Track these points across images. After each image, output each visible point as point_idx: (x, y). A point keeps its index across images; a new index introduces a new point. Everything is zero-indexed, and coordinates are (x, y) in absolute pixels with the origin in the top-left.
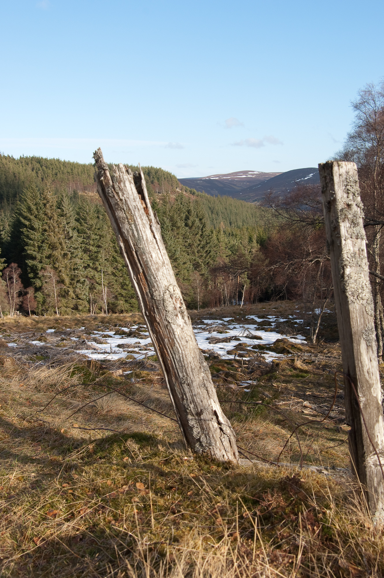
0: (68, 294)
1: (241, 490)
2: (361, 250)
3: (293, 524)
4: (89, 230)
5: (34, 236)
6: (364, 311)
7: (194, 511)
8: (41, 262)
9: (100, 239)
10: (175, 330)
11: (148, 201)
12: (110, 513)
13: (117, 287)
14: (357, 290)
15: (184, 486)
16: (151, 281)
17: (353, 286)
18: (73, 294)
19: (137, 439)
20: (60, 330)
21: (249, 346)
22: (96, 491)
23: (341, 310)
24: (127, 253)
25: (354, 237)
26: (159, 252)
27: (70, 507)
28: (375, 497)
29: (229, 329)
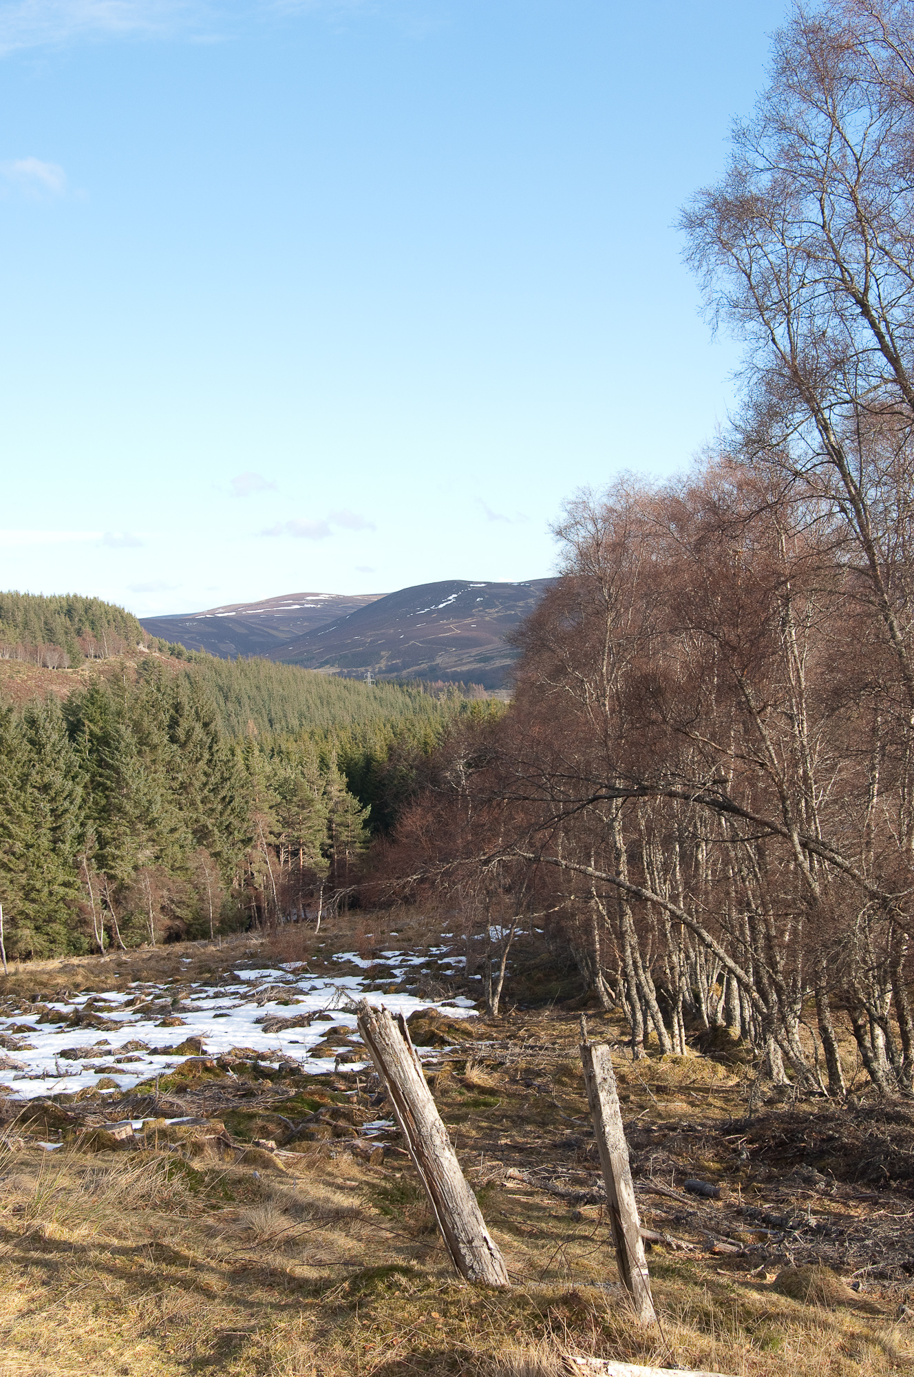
2: (616, 1112)
6: (621, 1157)
10: (442, 1162)
13: (15, 897)
16: (418, 1119)
24: (393, 1093)
25: (610, 1102)
28: (641, 1300)
29: (302, 992)
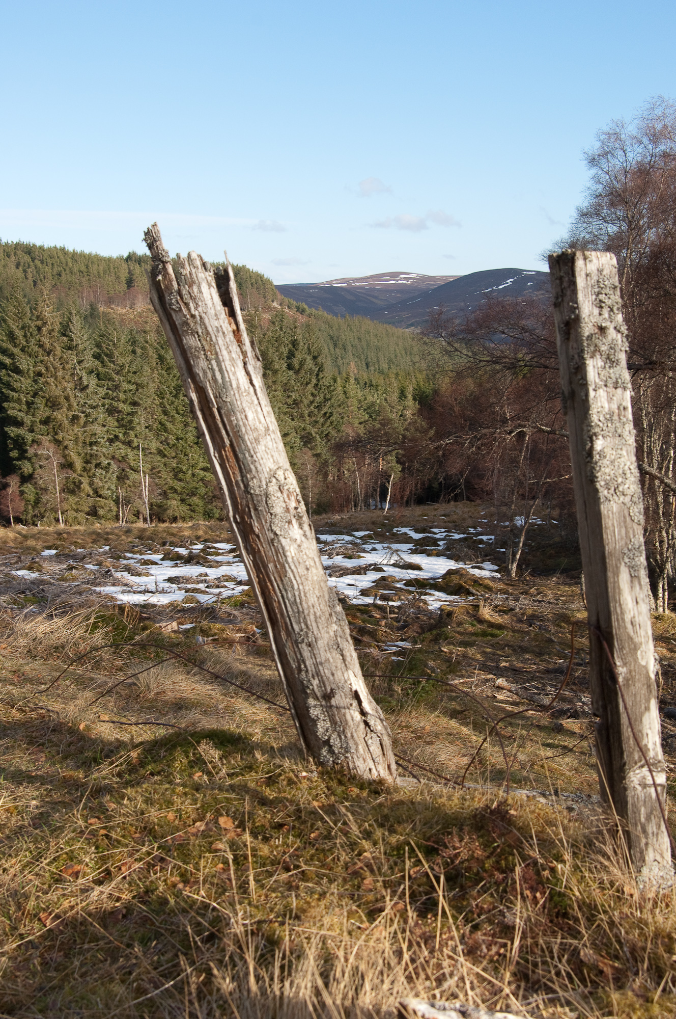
0: (79, 487)
1: (405, 829)
2: (622, 408)
3: (498, 888)
4: (117, 374)
5: (19, 385)
6: (627, 515)
7: (323, 866)
8: (31, 431)
9: (137, 390)
10: (287, 548)
11: (240, 318)
12: (175, 870)
13: (167, 477)
14: (614, 479)
15: (304, 822)
16: (245, 462)
17: (607, 470)
18: (89, 488)
19: (216, 741)
20: (67, 551)
21: (399, 581)
22: (149, 831)
23: (586, 513)
24: (202, 410)
25: (610, 385)
26: (259, 409)
27: (104, 859)
28: (644, 841)
29: (364, 551)
